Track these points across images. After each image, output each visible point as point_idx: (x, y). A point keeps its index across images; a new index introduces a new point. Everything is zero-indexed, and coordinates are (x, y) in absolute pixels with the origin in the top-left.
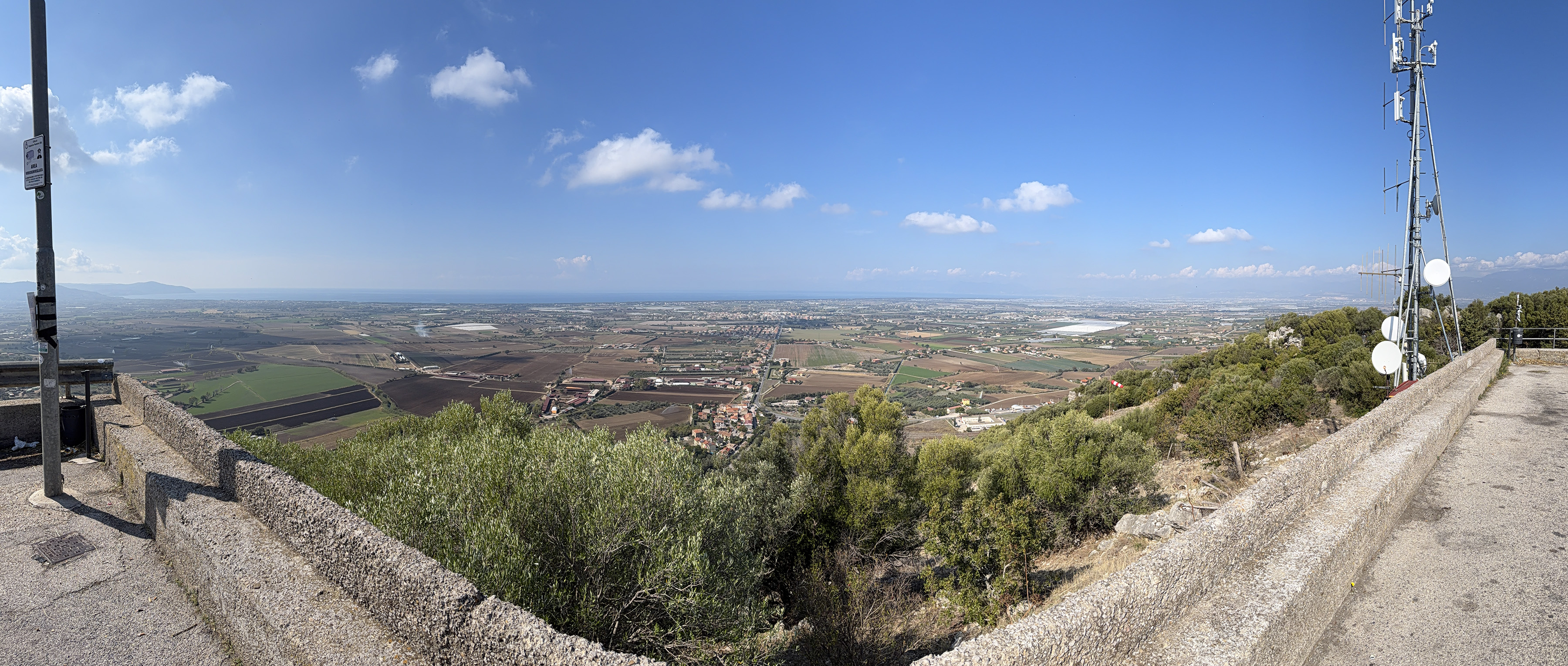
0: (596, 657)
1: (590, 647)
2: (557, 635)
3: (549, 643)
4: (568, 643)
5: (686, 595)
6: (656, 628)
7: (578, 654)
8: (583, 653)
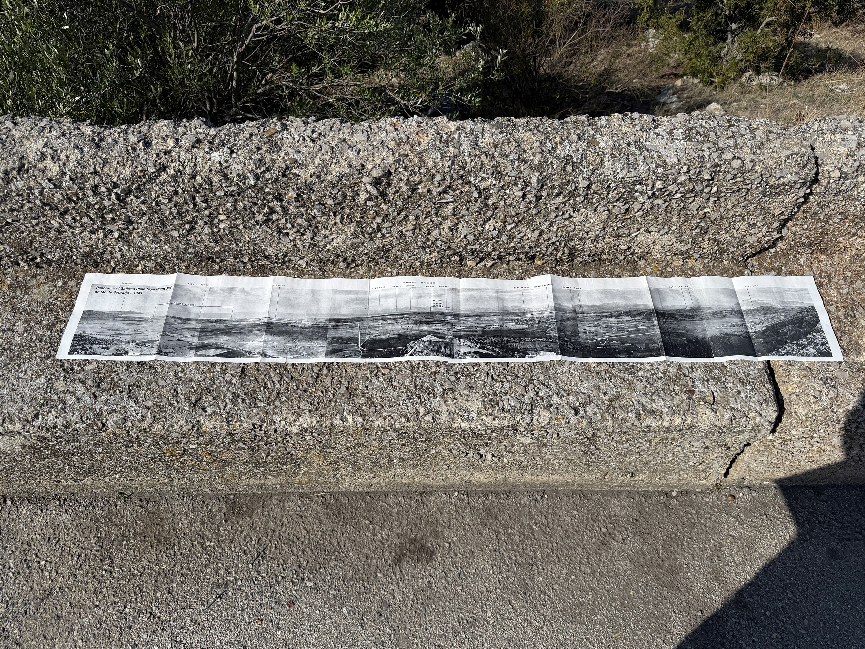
0: (198, 141)
1: (181, 129)
2: (107, 133)
3: (93, 151)
4: (133, 138)
5: (333, 17)
6: (294, 69)
7: (160, 147)
8: (171, 143)
